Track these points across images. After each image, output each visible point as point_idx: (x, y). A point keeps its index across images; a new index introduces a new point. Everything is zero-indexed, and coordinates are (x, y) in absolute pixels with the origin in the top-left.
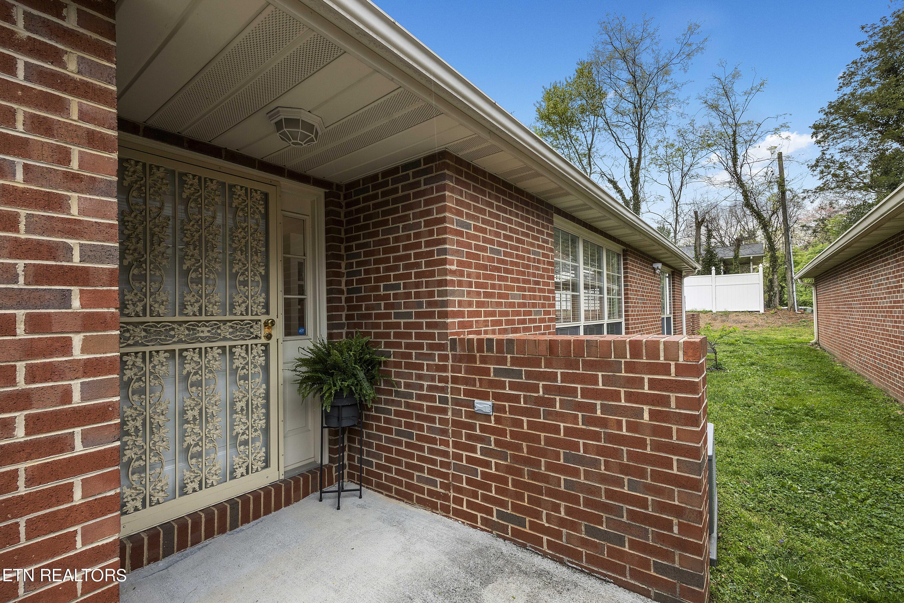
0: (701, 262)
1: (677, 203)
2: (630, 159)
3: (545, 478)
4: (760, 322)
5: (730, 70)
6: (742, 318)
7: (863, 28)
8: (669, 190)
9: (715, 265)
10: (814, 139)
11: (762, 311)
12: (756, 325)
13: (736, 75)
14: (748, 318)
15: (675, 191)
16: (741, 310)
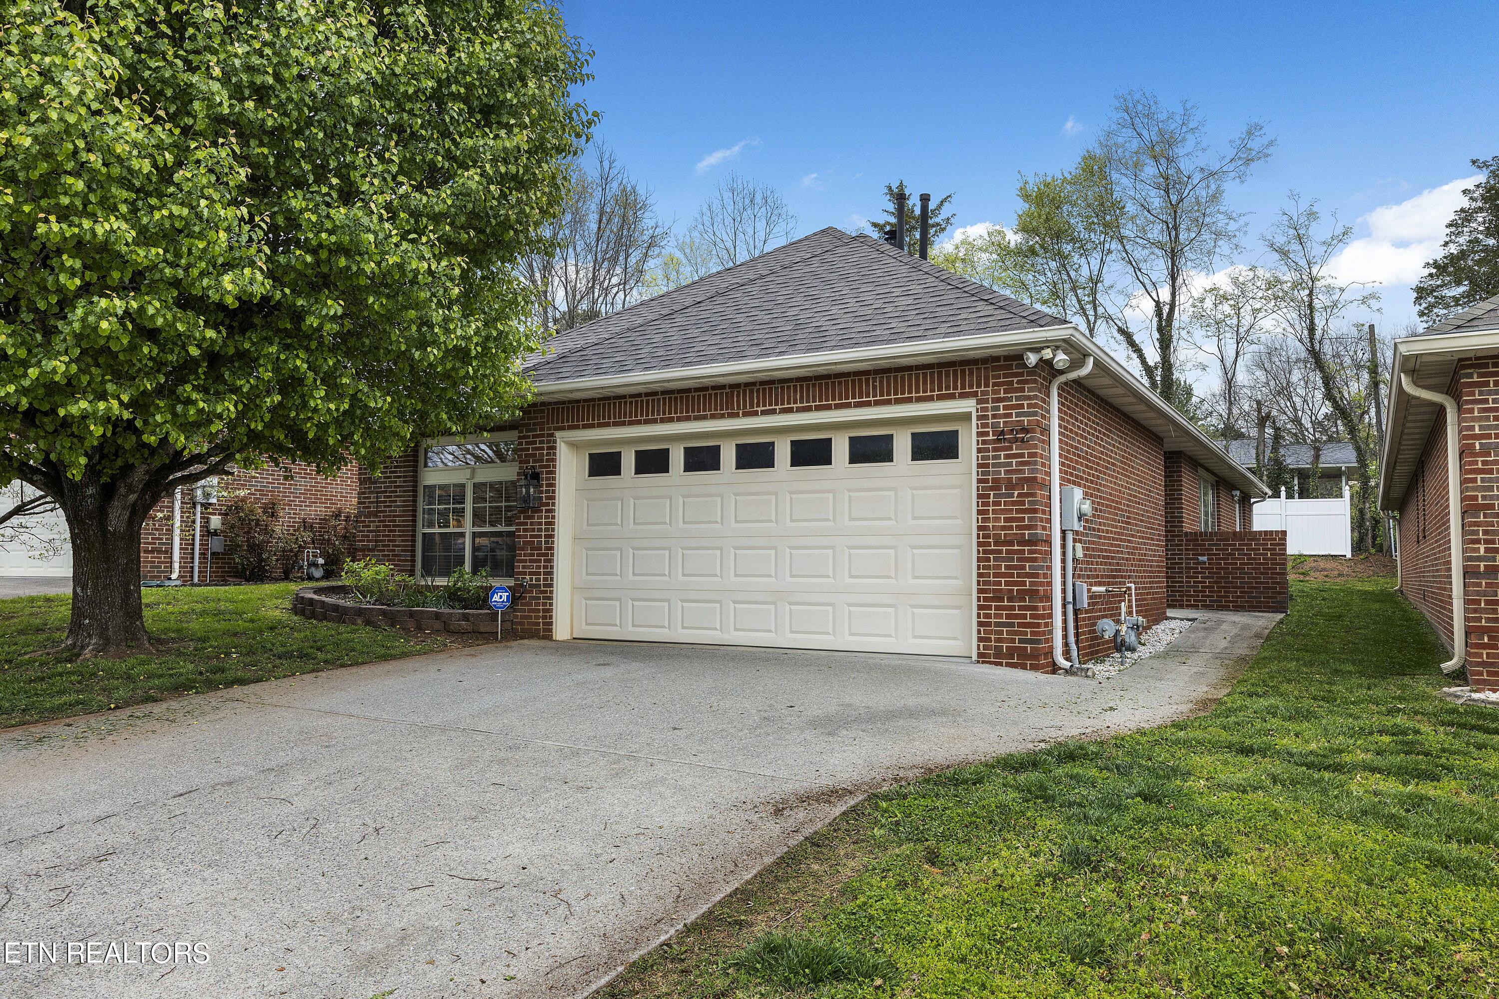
0: (1265, 478)
1: (1230, 383)
2: (1158, 303)
3: (1232, 582)
4: (1346, 571)
5: (1304, 206)
6: (1322, 564)
7: (1474, 162)
8: (1219, 363)
9: (1285, 484)
10: (1418, 307)
11: (1349, 556)
12: (1339, 575)
13: (1312, 215)
14: (1330, 565)
15: (1228, 364)
16: (1321, 553)
